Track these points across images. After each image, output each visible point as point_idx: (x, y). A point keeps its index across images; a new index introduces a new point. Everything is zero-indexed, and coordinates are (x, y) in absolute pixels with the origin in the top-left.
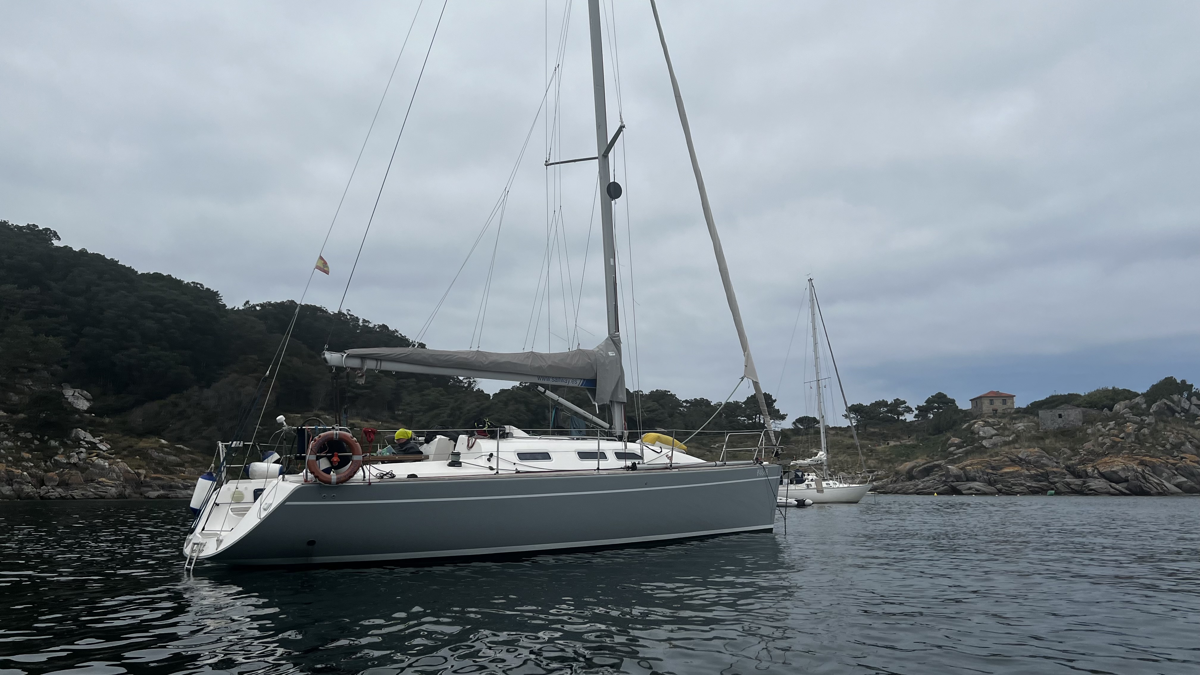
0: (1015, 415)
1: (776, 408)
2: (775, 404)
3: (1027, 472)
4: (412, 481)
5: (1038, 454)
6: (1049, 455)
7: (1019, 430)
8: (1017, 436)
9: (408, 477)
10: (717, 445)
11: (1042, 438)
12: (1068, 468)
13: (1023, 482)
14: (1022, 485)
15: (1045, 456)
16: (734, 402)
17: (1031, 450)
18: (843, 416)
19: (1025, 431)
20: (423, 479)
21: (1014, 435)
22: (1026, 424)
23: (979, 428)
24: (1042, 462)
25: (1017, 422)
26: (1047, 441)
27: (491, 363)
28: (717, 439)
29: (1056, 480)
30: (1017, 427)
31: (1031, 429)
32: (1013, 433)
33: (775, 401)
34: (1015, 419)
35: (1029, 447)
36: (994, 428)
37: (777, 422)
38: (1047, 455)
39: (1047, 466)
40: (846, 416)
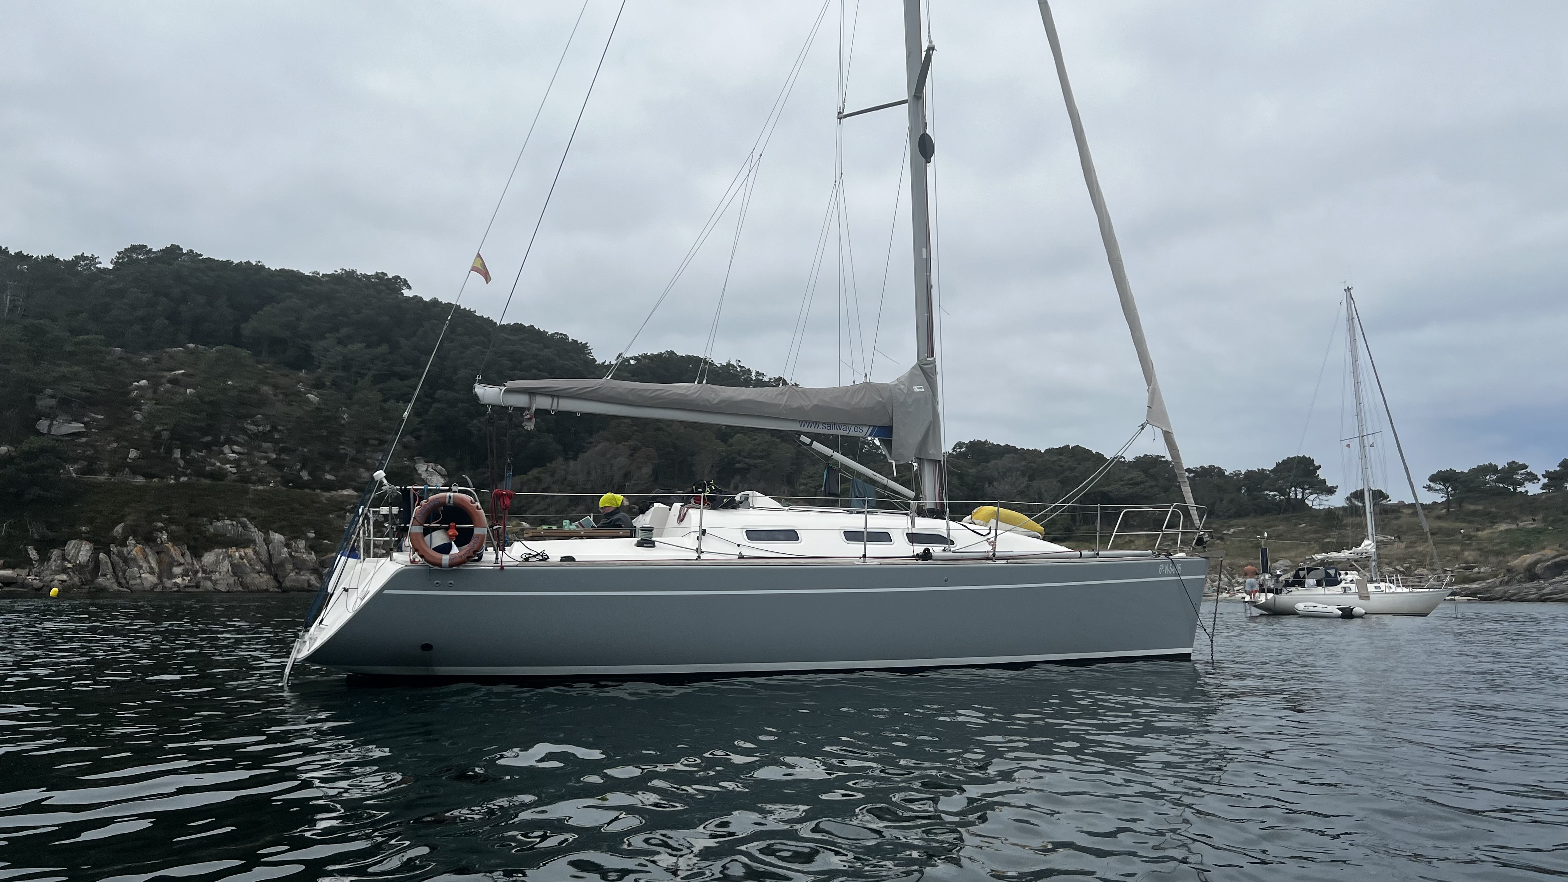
1: (1321, 477)
2: (1318, 472)
4: (567, 566)
9: (561, 561)
10: (1232, 530)
16: (1259, 469)
18: (1424, 487)
20: (583, 563)
27: (722, 401)
28: (1232, 522)
33: (1319, 467)
37: (1323, 497)
40: (1429, 488)
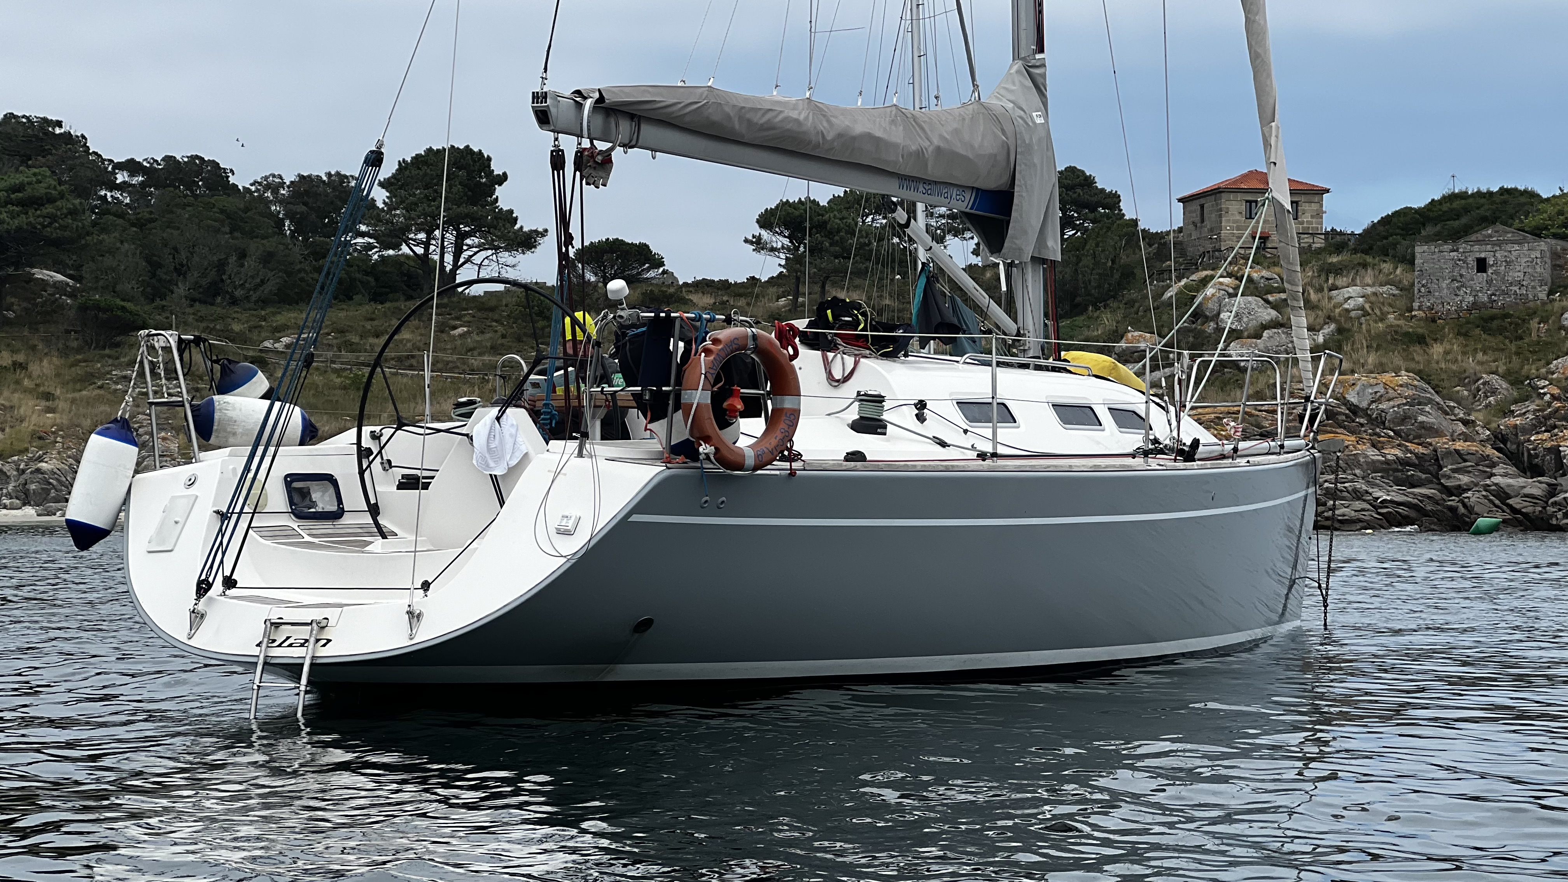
0: (1334, 259)
3: (1373, 454)
5: (1408, 392)
6: (1443, 398)
7: (1348, 311)
8: (1340, 330)
11: (1421, 340)
12: (1499, 439)
13: (1361, 485)
14: (1357, 495)
15: (1430, 401)
17: (1387, 377)
18: (746, 241)
19: (1366, 314)
21: (1333, 326)
22: (1369, 290)
23: (1220, 301)
24: (1421, 418)
25: (1340, 282)
26: (1437, 350)
29: (1465, 479)
30: (1340, 299)
31: (1386, 309)
32: (1330, 318)
33: (503, 178)
34: (1337, 270)
35: (1381, 368)
36: (1267, 301)
38: (1438, 399)
39: (1438, 433)
